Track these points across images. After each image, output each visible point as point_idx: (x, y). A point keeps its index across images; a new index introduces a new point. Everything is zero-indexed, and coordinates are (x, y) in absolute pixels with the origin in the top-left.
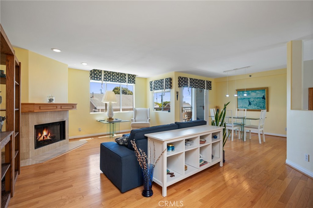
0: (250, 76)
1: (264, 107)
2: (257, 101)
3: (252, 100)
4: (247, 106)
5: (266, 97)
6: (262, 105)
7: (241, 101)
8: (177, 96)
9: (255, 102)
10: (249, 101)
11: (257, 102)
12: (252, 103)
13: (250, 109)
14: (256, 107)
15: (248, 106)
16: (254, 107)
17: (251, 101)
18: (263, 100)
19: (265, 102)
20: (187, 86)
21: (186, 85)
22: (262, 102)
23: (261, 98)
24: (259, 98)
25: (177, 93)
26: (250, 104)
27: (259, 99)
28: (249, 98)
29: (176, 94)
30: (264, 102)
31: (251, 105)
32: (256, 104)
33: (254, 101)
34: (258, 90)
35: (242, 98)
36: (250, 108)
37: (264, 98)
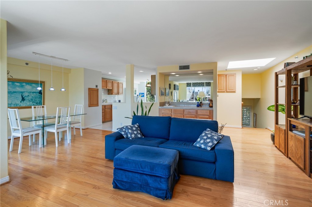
0: (27, 64)
1: (40, 103)
2: (32, 95)
3: (27, 95)
5: (42, 92)
6: (38, 100)
9: (30, 98)
10: (22, 96)
11: (32, 97)
12: (26, 98)
13: (23, 106)
15: (21, 102)
16: (28, 103)
17: (25, 96)
18: (40, 95)
19: (42, 98)
22: (38, 97)
23: (38, 92)
26: (23, 99)
27: (34, 94)
28: (22, 92)
31: (25, 101)
33: (29, 96)
34: (34, 83)
36: (23, 104)
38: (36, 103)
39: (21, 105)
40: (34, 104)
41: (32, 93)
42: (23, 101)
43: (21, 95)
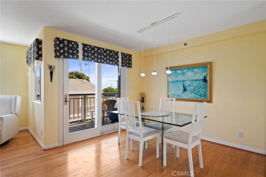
0: (185, 44)
1: (204, 95)
2: (195, 85)
3: (188, 84)
4: (180, 93)
5: (208, 79)
6: (202, 91)
7: (173, 85)
8: (51, 73)
9: (192, 87)
10: (184, 86)
11: (195, 87)
12: (187, 88)
13: (185, 98)
14: (194, 95)
15: (183, 93)
16: (190, 95)
17: (187, 86)
18: (204, 83)
19: (207, 88)
20: (75, 56)
21: (73, 54)
22: (202, 87)
23: (201, 80)
24: (197, 80)
25: (50, 67)
26: (185, 90)
27: (197, 82)
28: (183, 81)
29: (49, 71)
30: (205, 88)
31: (187, 92)
32: (194, 90)
33: (190, 85)
34: (196, 67)
35: (174, 81)
36: (185, 96)
37: (205, 80)
38: (200, 96)
39: (183, 97)
40: (197, 96)
41: (194, 81)
42: (184, 92)
43: (183, 84)
